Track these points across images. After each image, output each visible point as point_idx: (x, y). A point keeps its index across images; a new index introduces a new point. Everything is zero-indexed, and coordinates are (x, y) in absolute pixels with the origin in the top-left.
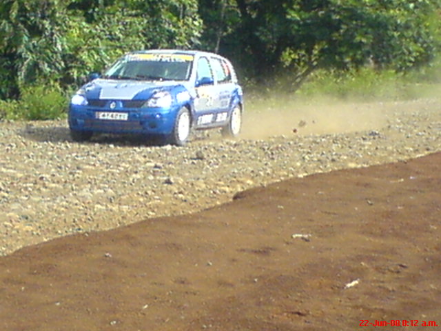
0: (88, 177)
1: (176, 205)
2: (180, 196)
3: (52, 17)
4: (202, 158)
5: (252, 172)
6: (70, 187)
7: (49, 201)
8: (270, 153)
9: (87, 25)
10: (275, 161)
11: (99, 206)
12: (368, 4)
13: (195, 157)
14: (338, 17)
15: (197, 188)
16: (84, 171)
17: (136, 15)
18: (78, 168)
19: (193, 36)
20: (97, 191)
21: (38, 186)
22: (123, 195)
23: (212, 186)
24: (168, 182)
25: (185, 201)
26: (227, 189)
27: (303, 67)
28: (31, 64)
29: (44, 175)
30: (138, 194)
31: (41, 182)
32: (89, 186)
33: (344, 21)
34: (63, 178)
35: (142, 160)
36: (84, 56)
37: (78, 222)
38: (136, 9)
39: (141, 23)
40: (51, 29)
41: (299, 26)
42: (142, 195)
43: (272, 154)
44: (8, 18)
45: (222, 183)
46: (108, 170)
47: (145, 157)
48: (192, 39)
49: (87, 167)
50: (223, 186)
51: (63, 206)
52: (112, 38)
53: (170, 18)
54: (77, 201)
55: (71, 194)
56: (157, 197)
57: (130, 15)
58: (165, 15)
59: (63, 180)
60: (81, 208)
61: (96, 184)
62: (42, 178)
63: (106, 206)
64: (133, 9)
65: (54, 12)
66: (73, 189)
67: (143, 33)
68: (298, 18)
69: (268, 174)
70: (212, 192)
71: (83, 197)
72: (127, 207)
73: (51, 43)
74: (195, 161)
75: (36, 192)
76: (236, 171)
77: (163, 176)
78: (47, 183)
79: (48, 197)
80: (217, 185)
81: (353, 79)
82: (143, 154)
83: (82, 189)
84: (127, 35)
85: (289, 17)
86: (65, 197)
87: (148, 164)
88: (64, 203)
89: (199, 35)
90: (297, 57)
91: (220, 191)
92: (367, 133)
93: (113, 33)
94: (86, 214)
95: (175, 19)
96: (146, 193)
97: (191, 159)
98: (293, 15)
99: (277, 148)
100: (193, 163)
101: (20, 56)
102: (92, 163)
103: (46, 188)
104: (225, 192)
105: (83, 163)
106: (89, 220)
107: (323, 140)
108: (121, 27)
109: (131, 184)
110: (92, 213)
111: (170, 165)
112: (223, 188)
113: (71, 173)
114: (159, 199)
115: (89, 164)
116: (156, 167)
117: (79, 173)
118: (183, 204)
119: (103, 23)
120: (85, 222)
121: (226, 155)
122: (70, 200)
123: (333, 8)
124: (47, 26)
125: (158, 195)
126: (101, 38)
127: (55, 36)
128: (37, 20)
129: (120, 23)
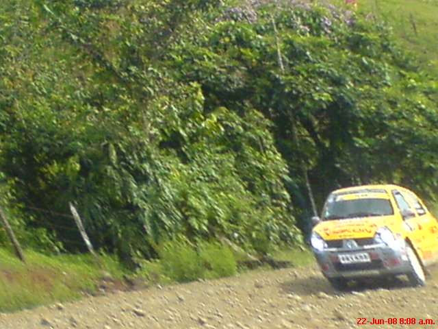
3: (148, 159)
9: (184, 167)
12: (421, 125)
14: (401, 142)
17: (223, 152)
19: (281, 172)
28: (151, 215)
33: (407, 145)
36: (193, 201)
38: (221, 145)
39: (230, 160)
40: (154, 174)
41: (370, 153)
44: (110, 163)
48: (280, 175)
52: (212, 180)
53: (253, 153)
57: (218, 152)
58: (248, 151)
64: (217, 145)
65: (148, 153)
67: (235, 172)
68: (367, 146)
73: (159, 190)
84: (223, 175)
85: (357, 145)
89: (287, 171)
93: (210, 174)
95: (258, 154)
98: (359, 142)
101: (137, 207)
108: (214, 166)
119: (197, 162)
123: (392, 132)
124: (148, 171)
126: (200, 180)
127: (160, 180)
128: (137, 163)
129: (212, 162)
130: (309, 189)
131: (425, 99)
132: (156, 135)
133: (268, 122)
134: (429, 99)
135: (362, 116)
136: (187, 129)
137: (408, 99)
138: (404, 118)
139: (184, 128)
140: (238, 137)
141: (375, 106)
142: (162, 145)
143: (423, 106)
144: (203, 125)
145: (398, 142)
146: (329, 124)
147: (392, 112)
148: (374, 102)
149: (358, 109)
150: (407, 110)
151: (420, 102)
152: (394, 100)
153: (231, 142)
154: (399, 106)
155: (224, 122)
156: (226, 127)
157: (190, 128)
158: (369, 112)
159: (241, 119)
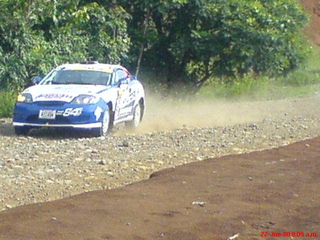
0: (43, 160)
1: (105, 179)
2: (109, 173)
3: (20, 37)
4: (127, 146)
5: (164, 155)
6: (29, 168)
7: (13, 178)
8: (176, 141)
9: (46, 43)
10: (181, 147)
11: (49, 181)
12: (251, 25)
13: (122, 144)
14: (229, 35)
15: (122, 167)
16: (41, 156)
17: (82, 35)
18: (36, 154)
19: (122, 51)
20: (48, 171)
21: (5, 167)
22: (67, 173)
23: (133, 165)
24: (102, 163)
25: (112, 176)
26: (144, 168)
27: (202, 75)
28: (4, 74)
29: (10, 159)
30: (79, 172)
31: (9, 164)
32: (43, 166)
33: (233, 39)
34: (25, 161)
35: (83, 147)
36: (43, 67)
37: (33, 192)
38: (82, 29)
39: (84, 41)
40: (20, 46)
41: (200, 43)
42: (82, 173)
43: (178, 142)
45: (140, 163)
46: (58, 155)
47: (85, 145)
48: (122, 53)
49: (42, 153)
50: (141, 165)
51: (22, 181)
52: (64, 53)
53: (105, 37)
54: (33, 178)
55: (29, 172)
56: (92, 174)
57: (77, 35)
58: (102, 34)
59: (25, 163)
60: (36, 182)
61: (48, 165)
62: (9, 162)
63: (55, 181)
64: (79, 29)
65: (22, 32)
66: (31, 169)
67: (86, 49)
68: (199, 37)
69: (175, 157)
70: (133, 170)
71: (38, 174)
72: (70, 181)
73: (19, 57)
74: (121, 148)
75: (4, 172)
76: (152, 155)
77: (98, 159)
78: (12, 165)
79: (12, 175)
80: (138, 165)
81: (238, 84)
82: (84, 143)
83: (37, 169)
84: (74, 51)
85: (192, 36)
86: (25, 175)
87: (88, 150)
88: (24, 179)
89: (127, 51)
90: (198, 67)
91: (139, 169)
92: (248, 125)
93: (64, 49)
94: (39, 186)
95: (109, 38)
96: (85, 171)
97: (119, 146)
98: (196, 34)
99: (182, 137)
100: (120, 149)
102: (46, 150)
103: (11, 168)
104: (142, 169)
105: (39, 150)
106: (41, 190)
107: (216, 131)
108: (70, 44)
109: (74, 165)
110: (44, 186)
111: (104, 151)
112: (141, 167)
113: (30, 158)
114: (94, 175)
115: (44, 151)
116: (93, 152)
117: (36, 158)
118: (111, 178)
119: (58, 41)
120: (39, 192)
121: (145, 143)
122: (28, 177)
123: (225, 28)
124: (16, 43)
125: (94, 172)
126: (55, 53)
127: (22, 51)
128: (10, 38)
129: (70, 41)
130: (139, 64)
131: (261, 6)
132: (33, 20)
133: (128, 16)
134: (264, 6)
135: (205, 15)
136: (60, 17)
137: (247, 5)
138: (238, 18)
139: (57, 16)
140: (99, 25)
141: (218, 9)
142: (35, 27)
143: (257, 11)
144: (74, 14)
145: (227, 35)
146: (176, 20)
147: (230, 14)
148: (218, 6)
149: (204, 10)
150: (243, 13)
151: (256, 8)
152: (235, 5)
153: (91, 28)
154: (238, 10)
155: (92, 14)
156: (92, 17)
157: (62, 16)
158: (212, 13)
159: (106, 12)
